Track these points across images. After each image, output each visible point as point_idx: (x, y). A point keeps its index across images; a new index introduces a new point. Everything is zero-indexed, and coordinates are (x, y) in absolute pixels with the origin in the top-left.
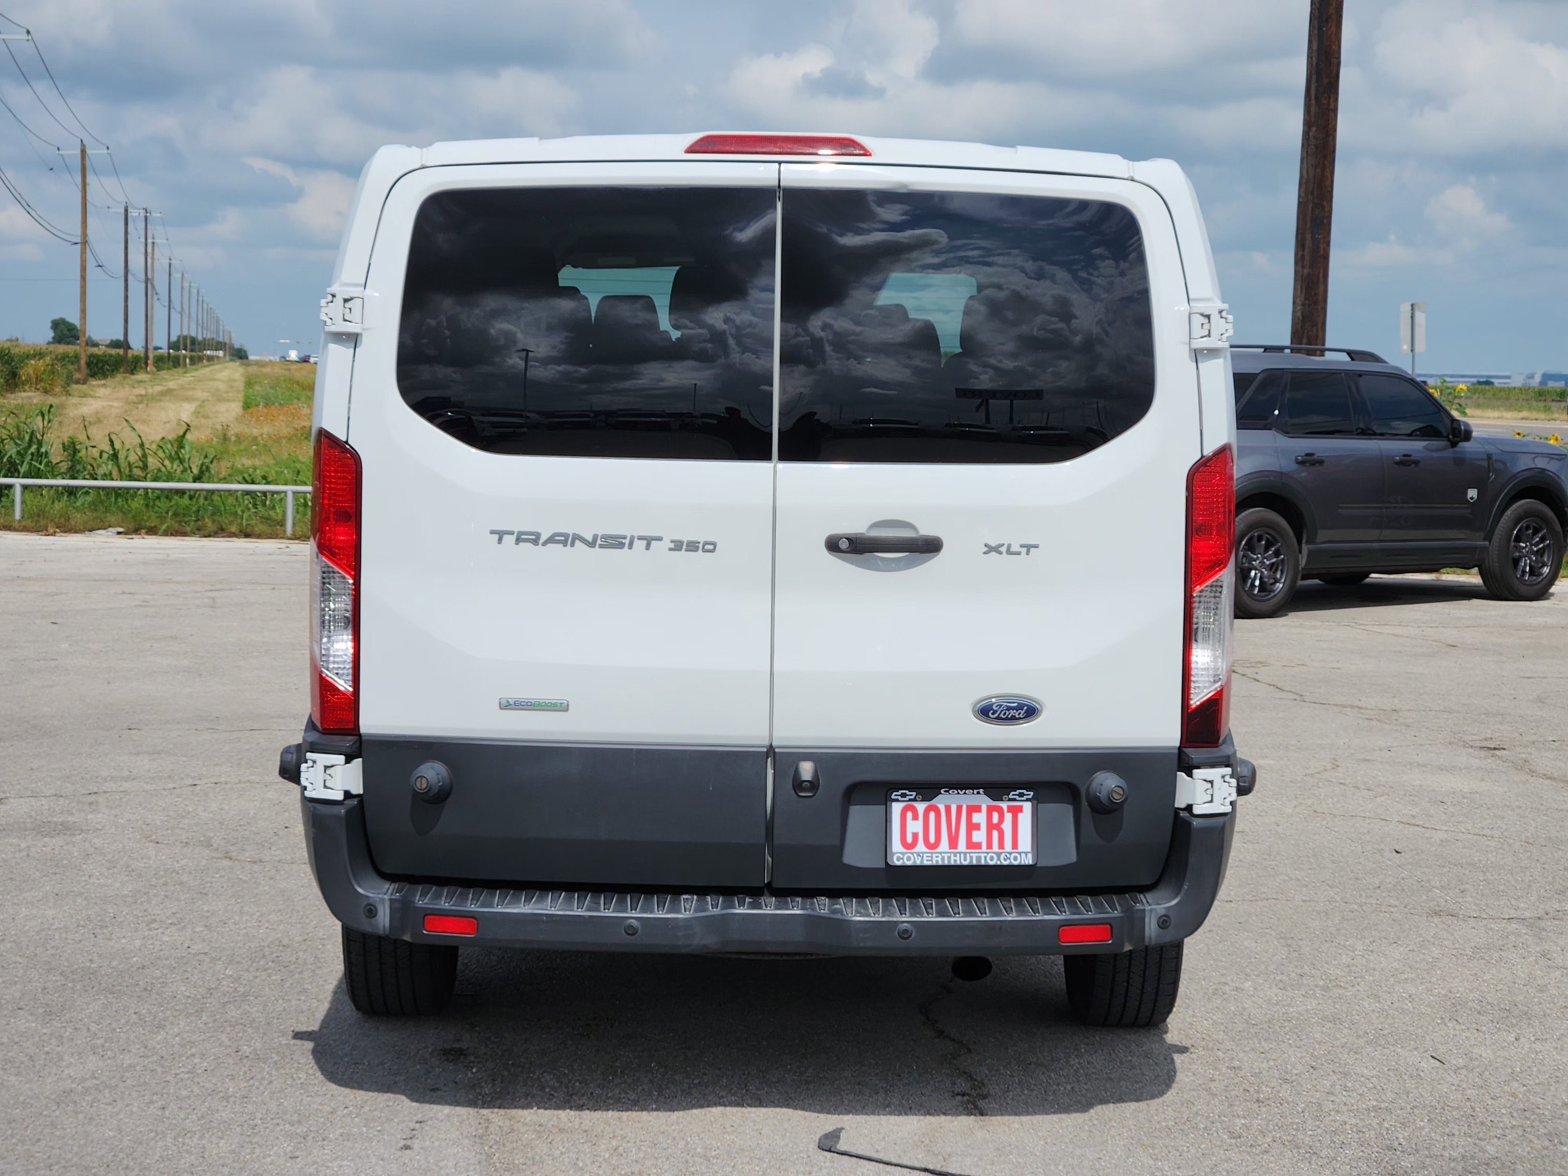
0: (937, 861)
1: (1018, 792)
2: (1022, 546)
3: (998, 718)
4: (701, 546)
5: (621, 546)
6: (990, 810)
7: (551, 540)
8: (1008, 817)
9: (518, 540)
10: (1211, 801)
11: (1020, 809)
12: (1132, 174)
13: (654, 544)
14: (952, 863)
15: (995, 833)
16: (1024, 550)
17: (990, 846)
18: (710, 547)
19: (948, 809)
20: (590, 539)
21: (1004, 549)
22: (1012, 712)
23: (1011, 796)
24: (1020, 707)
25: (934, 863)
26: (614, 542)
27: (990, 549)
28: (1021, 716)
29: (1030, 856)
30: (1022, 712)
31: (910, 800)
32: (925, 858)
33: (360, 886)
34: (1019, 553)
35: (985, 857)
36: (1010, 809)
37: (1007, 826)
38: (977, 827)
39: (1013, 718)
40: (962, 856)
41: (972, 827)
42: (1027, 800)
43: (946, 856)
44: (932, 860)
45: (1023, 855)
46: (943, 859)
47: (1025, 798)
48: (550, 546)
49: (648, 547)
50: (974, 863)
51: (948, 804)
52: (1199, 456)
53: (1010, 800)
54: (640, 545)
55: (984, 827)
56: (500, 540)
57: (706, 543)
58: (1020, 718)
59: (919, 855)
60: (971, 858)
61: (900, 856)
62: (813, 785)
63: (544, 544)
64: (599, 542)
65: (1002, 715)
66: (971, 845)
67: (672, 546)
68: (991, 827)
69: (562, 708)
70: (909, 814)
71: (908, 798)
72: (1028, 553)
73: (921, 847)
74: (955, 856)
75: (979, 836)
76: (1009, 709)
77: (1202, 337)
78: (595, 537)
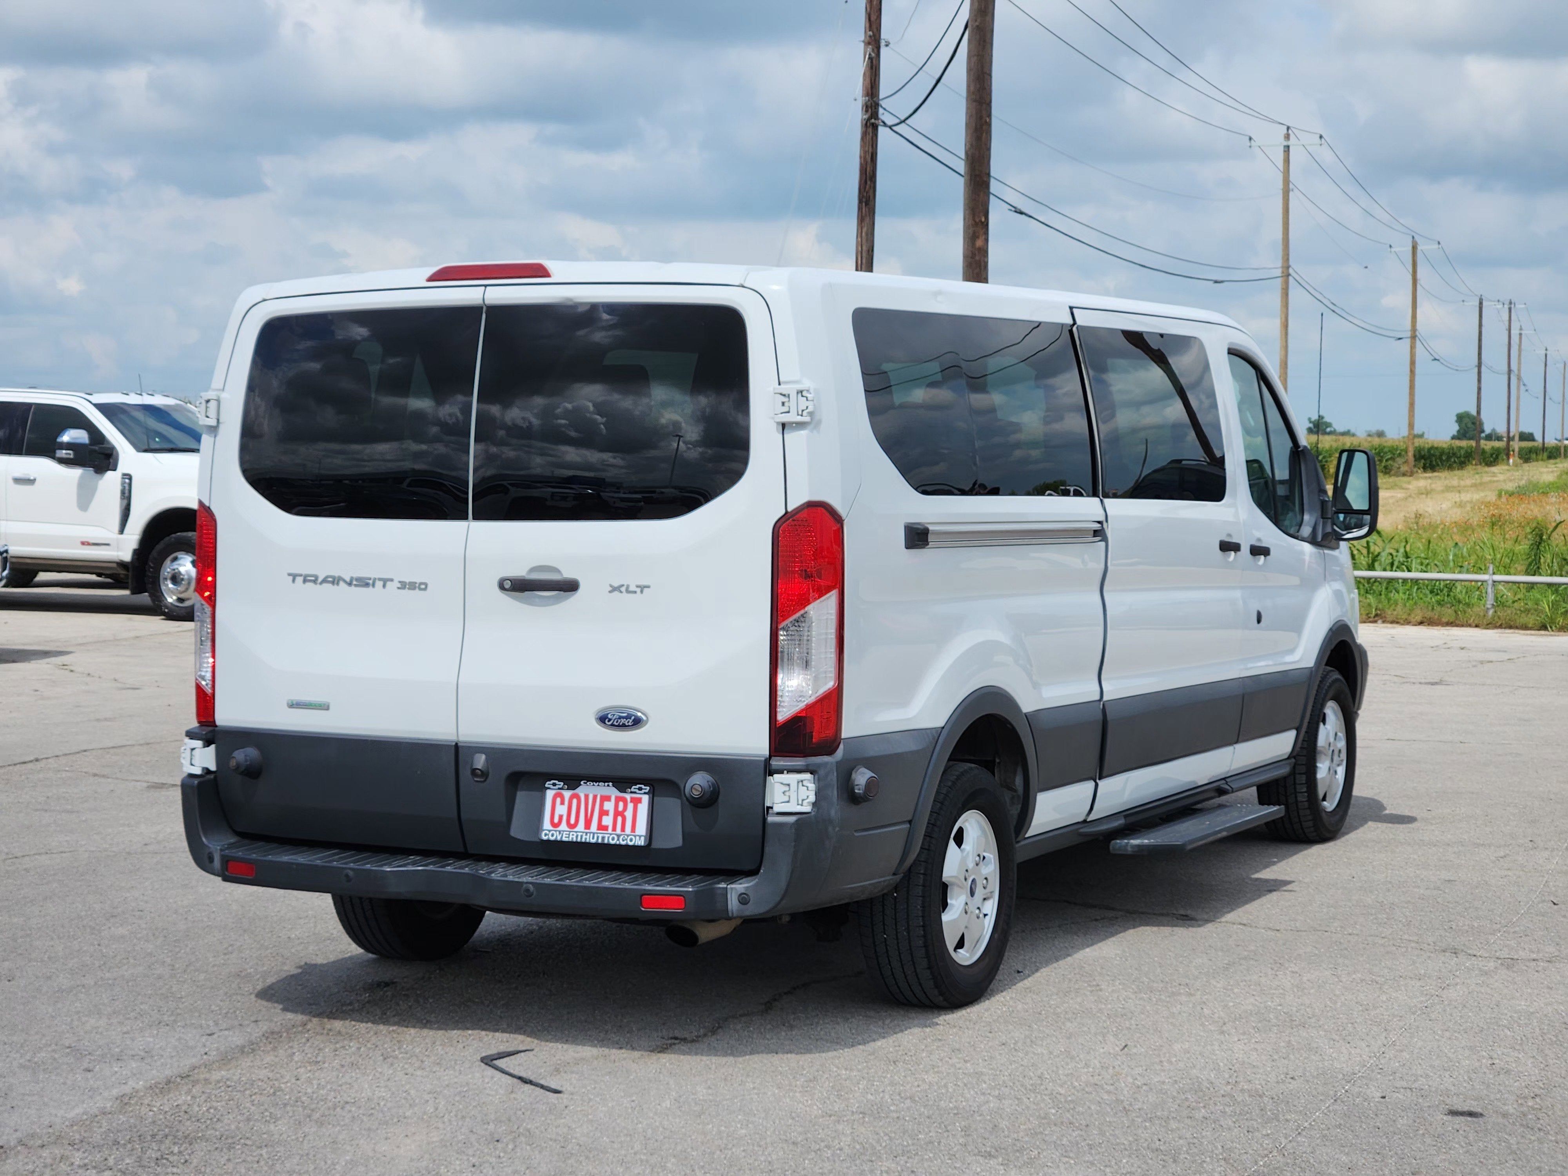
0: (572, 838)
1: (638, 786)
2: (637, 586)
3: (612, 725)
4: (417, 585)
5: (367, 585)
6: (618, 799)
7: (325, 581)
8: (630, 806)
9: (305, 581)
10: (788, 802)
11: (639, 801)
12: (742, 282)
13: (389, 584)
14: (583, 840)
15: (620, 819)
16: (638, 590)
17: (614, 829)
18: (423, 587)
19: (587, 797)
20: (348, 580)
21: (623, 589)
22: (623, 721)
23: (632, 790)
24: (628, 717)
25: (570, 839)
26: (364, 583)
27: (614, 589)
28: (630, 724)
29: (643, 838)
30: (631, 721)
31: (559, 789)
32: (564, 836)
33: (206, 838)
34: (635, 592)
35: (608, 838)
36: (633, 800)
37: (629, 814)
38: (606, 813)
39: (624, 725)
40: (592, 836)
41: (603, 813)
42: (645, 793)
43: (580, 834)
44: (569, 837)
45: (638, 838)
46: (577, 837)
47: (643, 791)
48: (324, 585)
49: (384, 586)
50: (600, 841)
51: (587, 793)
52: (783, 512)
53: (631, 792)
54: (379, 584)
55: (612, 813)
56: (294, 581)
57: (421, 584)
58: (629, 726)
59: (560, 832)
60: (598, 837)
61: (548, 832)
62: (484, 774)
63: (321, 583)
64: (355, 583)
65: (615, 723)
66: (601, 827)
67: (399, 585)
68: (617, 813)
69: (325, 707)
70: (558, 800)
71: (557, 787)
72: (642, 592)
73: (564, 826)
74: (586, 835)
75: (607, 821)
76: (620, 718)
77: (782, 413)
78: (352, 579)
